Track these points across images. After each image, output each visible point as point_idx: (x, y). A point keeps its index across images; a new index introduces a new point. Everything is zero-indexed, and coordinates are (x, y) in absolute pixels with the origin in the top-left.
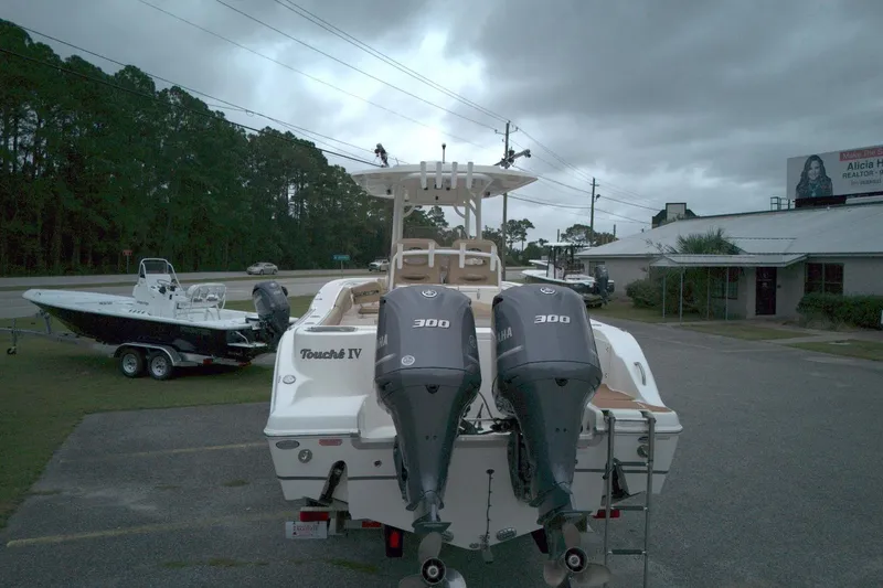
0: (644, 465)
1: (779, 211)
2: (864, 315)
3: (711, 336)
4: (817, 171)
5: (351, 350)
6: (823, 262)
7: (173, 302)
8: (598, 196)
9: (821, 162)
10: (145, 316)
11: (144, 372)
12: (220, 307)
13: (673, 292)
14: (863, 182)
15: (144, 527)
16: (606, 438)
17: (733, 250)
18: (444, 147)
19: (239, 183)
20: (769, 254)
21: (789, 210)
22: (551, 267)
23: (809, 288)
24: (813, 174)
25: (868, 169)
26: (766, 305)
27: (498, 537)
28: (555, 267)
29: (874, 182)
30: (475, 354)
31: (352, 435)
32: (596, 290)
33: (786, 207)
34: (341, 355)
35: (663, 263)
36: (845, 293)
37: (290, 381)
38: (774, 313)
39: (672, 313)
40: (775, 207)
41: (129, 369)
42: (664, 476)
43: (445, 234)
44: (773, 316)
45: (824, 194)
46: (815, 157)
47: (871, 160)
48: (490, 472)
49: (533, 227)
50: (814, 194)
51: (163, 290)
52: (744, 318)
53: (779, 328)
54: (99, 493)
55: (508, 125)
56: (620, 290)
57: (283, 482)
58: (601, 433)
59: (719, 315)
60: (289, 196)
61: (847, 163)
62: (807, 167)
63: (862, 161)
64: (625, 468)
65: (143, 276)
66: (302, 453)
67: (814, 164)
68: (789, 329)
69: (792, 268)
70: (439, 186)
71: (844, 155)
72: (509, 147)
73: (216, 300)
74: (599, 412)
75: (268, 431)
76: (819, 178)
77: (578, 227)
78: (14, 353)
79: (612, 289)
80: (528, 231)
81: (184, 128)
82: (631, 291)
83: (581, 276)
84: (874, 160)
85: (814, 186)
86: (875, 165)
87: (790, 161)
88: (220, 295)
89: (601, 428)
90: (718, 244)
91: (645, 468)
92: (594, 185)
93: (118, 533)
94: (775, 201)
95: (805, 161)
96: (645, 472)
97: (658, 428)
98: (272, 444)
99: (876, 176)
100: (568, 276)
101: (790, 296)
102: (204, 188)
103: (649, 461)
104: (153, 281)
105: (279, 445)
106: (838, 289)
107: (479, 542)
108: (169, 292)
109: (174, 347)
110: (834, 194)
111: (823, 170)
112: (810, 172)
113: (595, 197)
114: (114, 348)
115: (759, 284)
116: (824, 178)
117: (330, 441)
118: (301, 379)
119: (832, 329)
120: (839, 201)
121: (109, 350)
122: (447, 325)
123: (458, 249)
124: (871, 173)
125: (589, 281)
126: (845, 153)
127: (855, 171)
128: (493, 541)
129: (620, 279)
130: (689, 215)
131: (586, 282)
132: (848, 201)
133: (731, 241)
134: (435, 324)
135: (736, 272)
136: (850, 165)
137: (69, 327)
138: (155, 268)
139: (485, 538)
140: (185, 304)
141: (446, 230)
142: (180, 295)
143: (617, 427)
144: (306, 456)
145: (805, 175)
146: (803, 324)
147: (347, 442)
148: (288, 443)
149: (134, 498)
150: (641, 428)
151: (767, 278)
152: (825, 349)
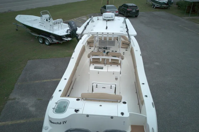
5: (63, 122)
34: (60, 123)
41: (41, 41)
51: (47, 20)
78: (17, 30)
82: (177, 4)
118: (50, 128)
131: (165, 2)
140: (52, 25)
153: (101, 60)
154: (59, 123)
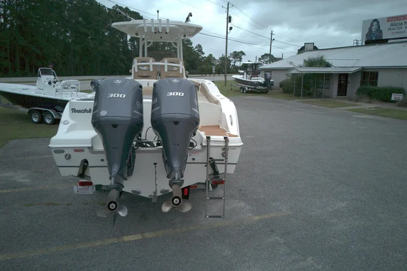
0: (223, 160)
1: (357, 46)
2: (384, 96)
3: (313, 106)
4: (376, 27)
6: (368, 71)
7: (54, 89)
8: (274, 40)
9: (378, 23)
10: (42, 95)
11: (42, 121)
12: (78, 91)
13: (299, 85)
14: (397, 33)
15: (21, 189)
16: (206, 148)
17: (328, 65)
18: (158, 11)
19: (103, 33)
20: (344, 67)
21: (362, 46)
22: (245, 74)
23: (363, 83)
24: (374, 29)
25: (400, 26)
26: (342, 91)
27: (161, 192)
28: (247, 73)
29: (402, 32)
30: (141, 111)
31: (89, 148)
32: (264, 85)
33: (361, 45)
34: (90, 111)
35: (294, 72)
36: (378, 86)
37: (66, 123)
38: (346, 95)
39: (298, 95)
40: (355, 45)
41: (35, 120)
42: (235, 166)
43: (203, 58)
44: (345, 97)
45: (379, 38)
46: (376, 20)
47: (401, 21)
48: (155, 164)
49: (245, 55)
50: (374, 38)
51: (50, 83)
52: (332, 97)
53: (346, 102)
54: (5, 175)
55: (228, 3)
56: (277, 85)
57: (60, 168)
58: (205, 146)
59: (320, 96)
60: (128, 39)
61: (390, 23)
62: (372, 25)
63: (398, 22)
64: (216, 162)
65: (40, 76)
66: (66, 155)
67: (375, 23)
68: (350, 102)
69: (355, 74)
70: (160, 31)
71: (389, 19)
72: (229, 15)
73: (75, 88)
74: (205, 137)
75: (50, 146)
76: (377, 30)
77: (266, 55)
79: (272, 84)
80: (243, 57)
81: (75, 5)
82: (281, 85)
83: (258, 78)
84: (403, 22)
85: (374, 34)
86: (403, 23)
87: (364, 22)
88: (77, 85)
89: (204, 144)
90: (322, 63)
91: (224, 162)
92: (272, 34)
93: (8, 191)
94: (355, 42)
95: (371, 22)
96: (224, 164)
97: (230, 144)
98: (53, 151)
99: (403, 29)
100: (253, 78)
101: (353, 87)
102: (87, 35)
103: (226, 159)
104: (44, 79)
105: (55, 152)
106: (375, 84)
107: (153, 194)
108: (53, 84)
109: (55, 109)
110: (383, 38)
111: (379, 27)
112: (373, 27)
113: (272, 40)
114: (27, 110)
115: (340, 81)
116: (379, 30)
117: (79, 150)
118: (72, 122)
119: (370, 102)
120: (385, 41)
121: (25, 110)
122: (124, 96)
123: (164, 62)
124: (401, 28)
125: (261, 80)
126: (390, 18)
127: (394, 27)
128: (159, 194)
129: (277, 79)
130: (315, 48)
131: (260, 81)
132: (389, 41)
133: (327, 61)
134: (118, 96)
135: (329, 76)
136: (392, 25)
137: (10, 101)
138: (46, 73)
139: (155, 193)
140: (60, 90)
141: (203, 56)
142: (59, 85)
143: (211, 144)
144: (68, 157)
145: (370, 29)
146: (357, 100)
147: (87, 150)
148: (59, 151)
149: (21, 177)
150: (223, 144)
151: (344, 78)
152: (363, 112)
153: (151, 70)
154: (88, 110)
